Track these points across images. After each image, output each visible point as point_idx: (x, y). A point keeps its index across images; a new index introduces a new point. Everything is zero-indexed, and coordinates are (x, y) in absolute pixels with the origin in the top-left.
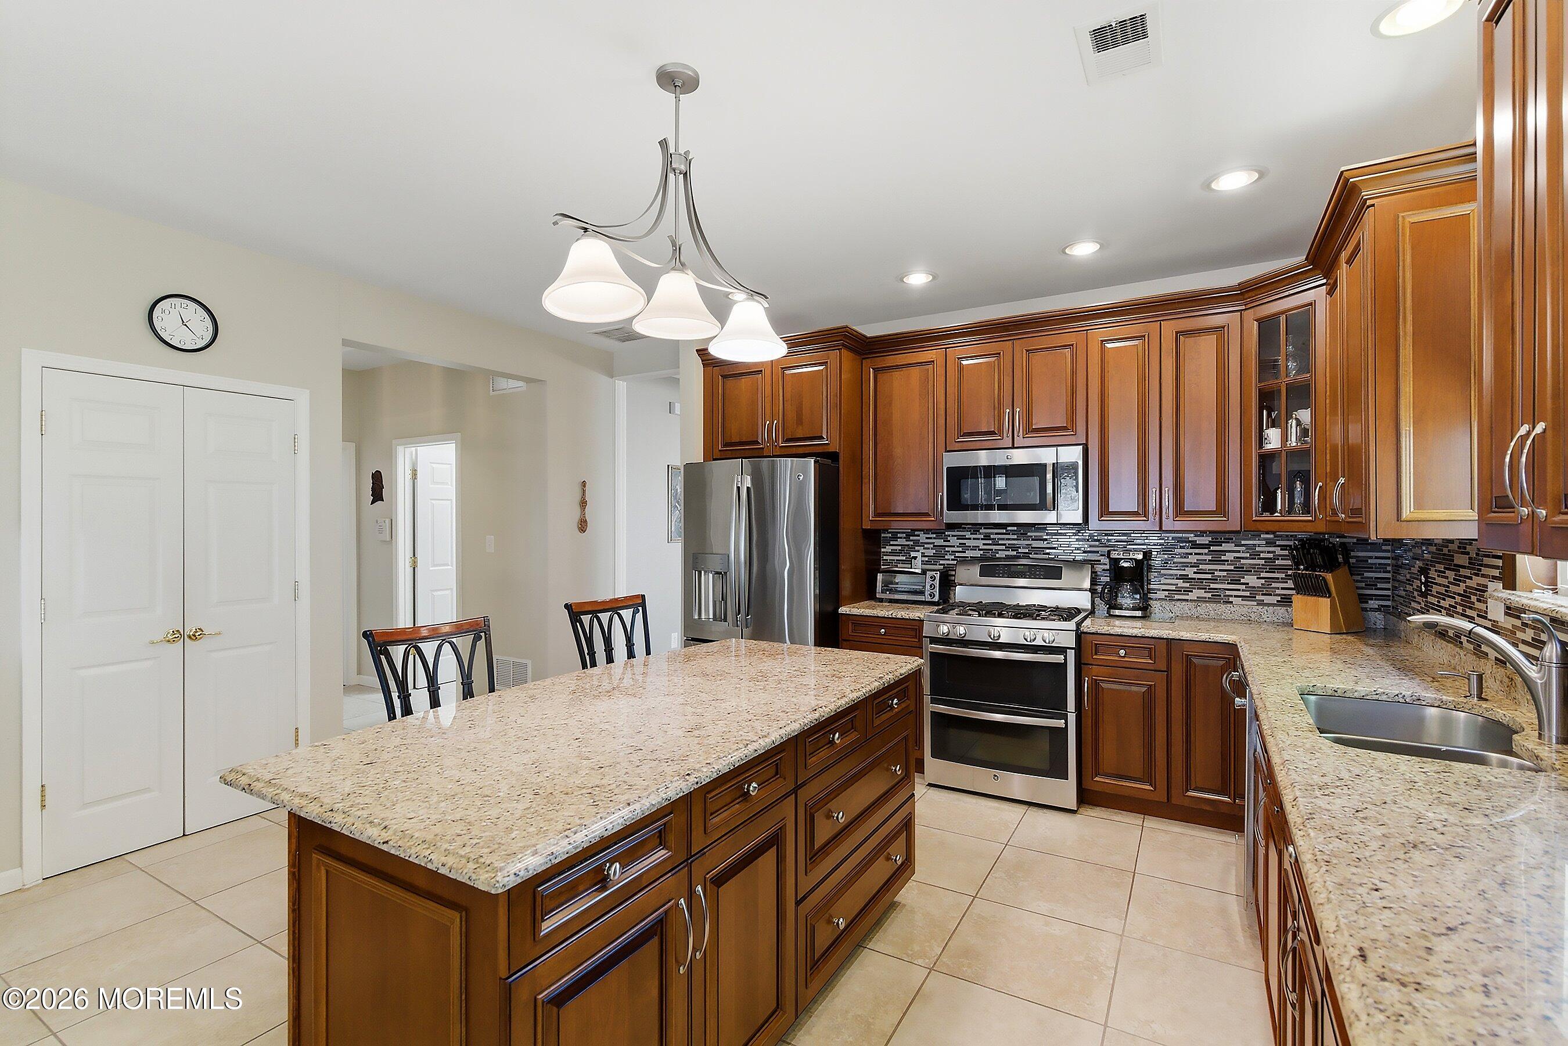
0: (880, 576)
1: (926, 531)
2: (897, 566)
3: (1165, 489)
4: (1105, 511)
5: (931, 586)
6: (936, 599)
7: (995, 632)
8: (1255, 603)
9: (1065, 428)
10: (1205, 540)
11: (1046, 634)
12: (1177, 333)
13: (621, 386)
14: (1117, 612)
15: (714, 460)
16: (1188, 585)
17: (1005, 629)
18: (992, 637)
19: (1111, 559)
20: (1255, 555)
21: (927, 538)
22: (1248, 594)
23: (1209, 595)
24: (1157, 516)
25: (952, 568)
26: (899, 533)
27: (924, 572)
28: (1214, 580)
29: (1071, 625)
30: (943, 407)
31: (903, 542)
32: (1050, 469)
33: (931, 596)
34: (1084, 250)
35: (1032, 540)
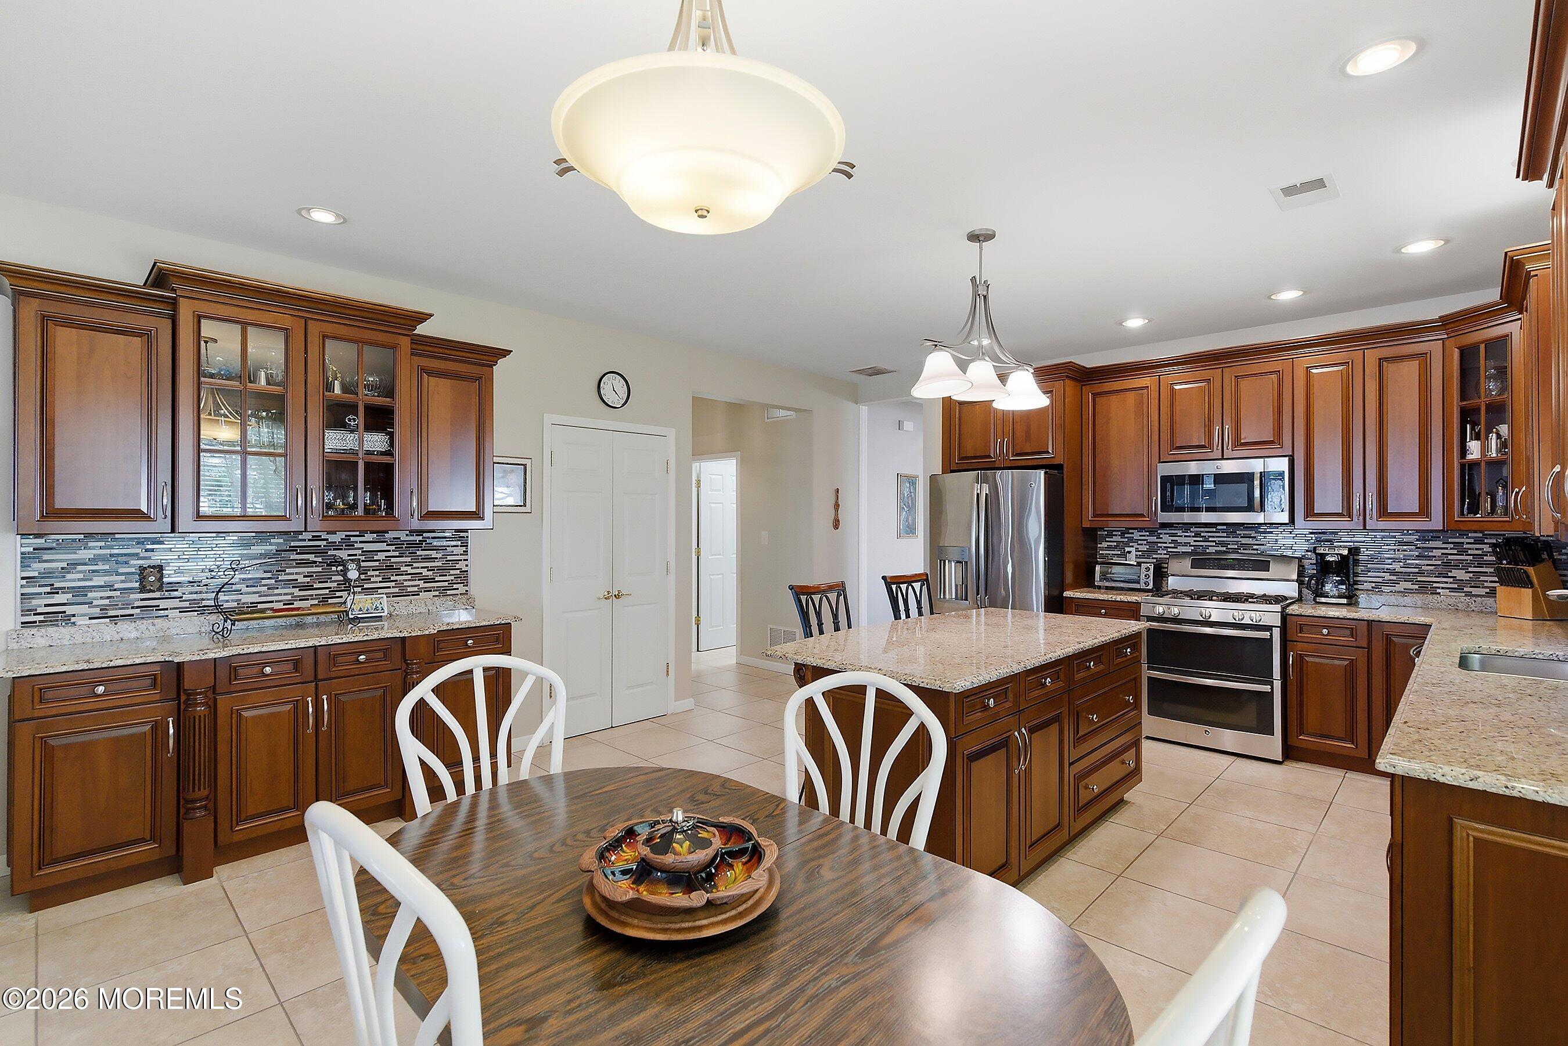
0: (1098, 568)
1: (1140, 529)
2: (1112, 559)
3: (1369, 494)
4: (1310, 512)
5: (1145, 576)
6: (1151, 587)
7: (1206, 612)
8: (1464, 594)
9: (1272, 442)
10: (1413, 538)
11: (1253, 614)
12: (1380, 359)
13: (864, 409)
14: (1323, 600)
15: (952, 471)
16: (1394, 578)
17: (1216, 611)
18: (1204, 616)
19: (1316, 554)
20: (1462, 552)
21: (1140, 536)
22: (1456, 586)
23: (1417, 587)
24: (1361, 518)
25: (1165, 561)
26: (1115, 531)
27: (1139, 564)
28: (1421, 573)
29: (1278, 608)
30: (1157, 425)
31: (1119, 539)
32: (1257, 477)
33: (1145, 584)
34: (1289, 295)
35: (1241, 537)
